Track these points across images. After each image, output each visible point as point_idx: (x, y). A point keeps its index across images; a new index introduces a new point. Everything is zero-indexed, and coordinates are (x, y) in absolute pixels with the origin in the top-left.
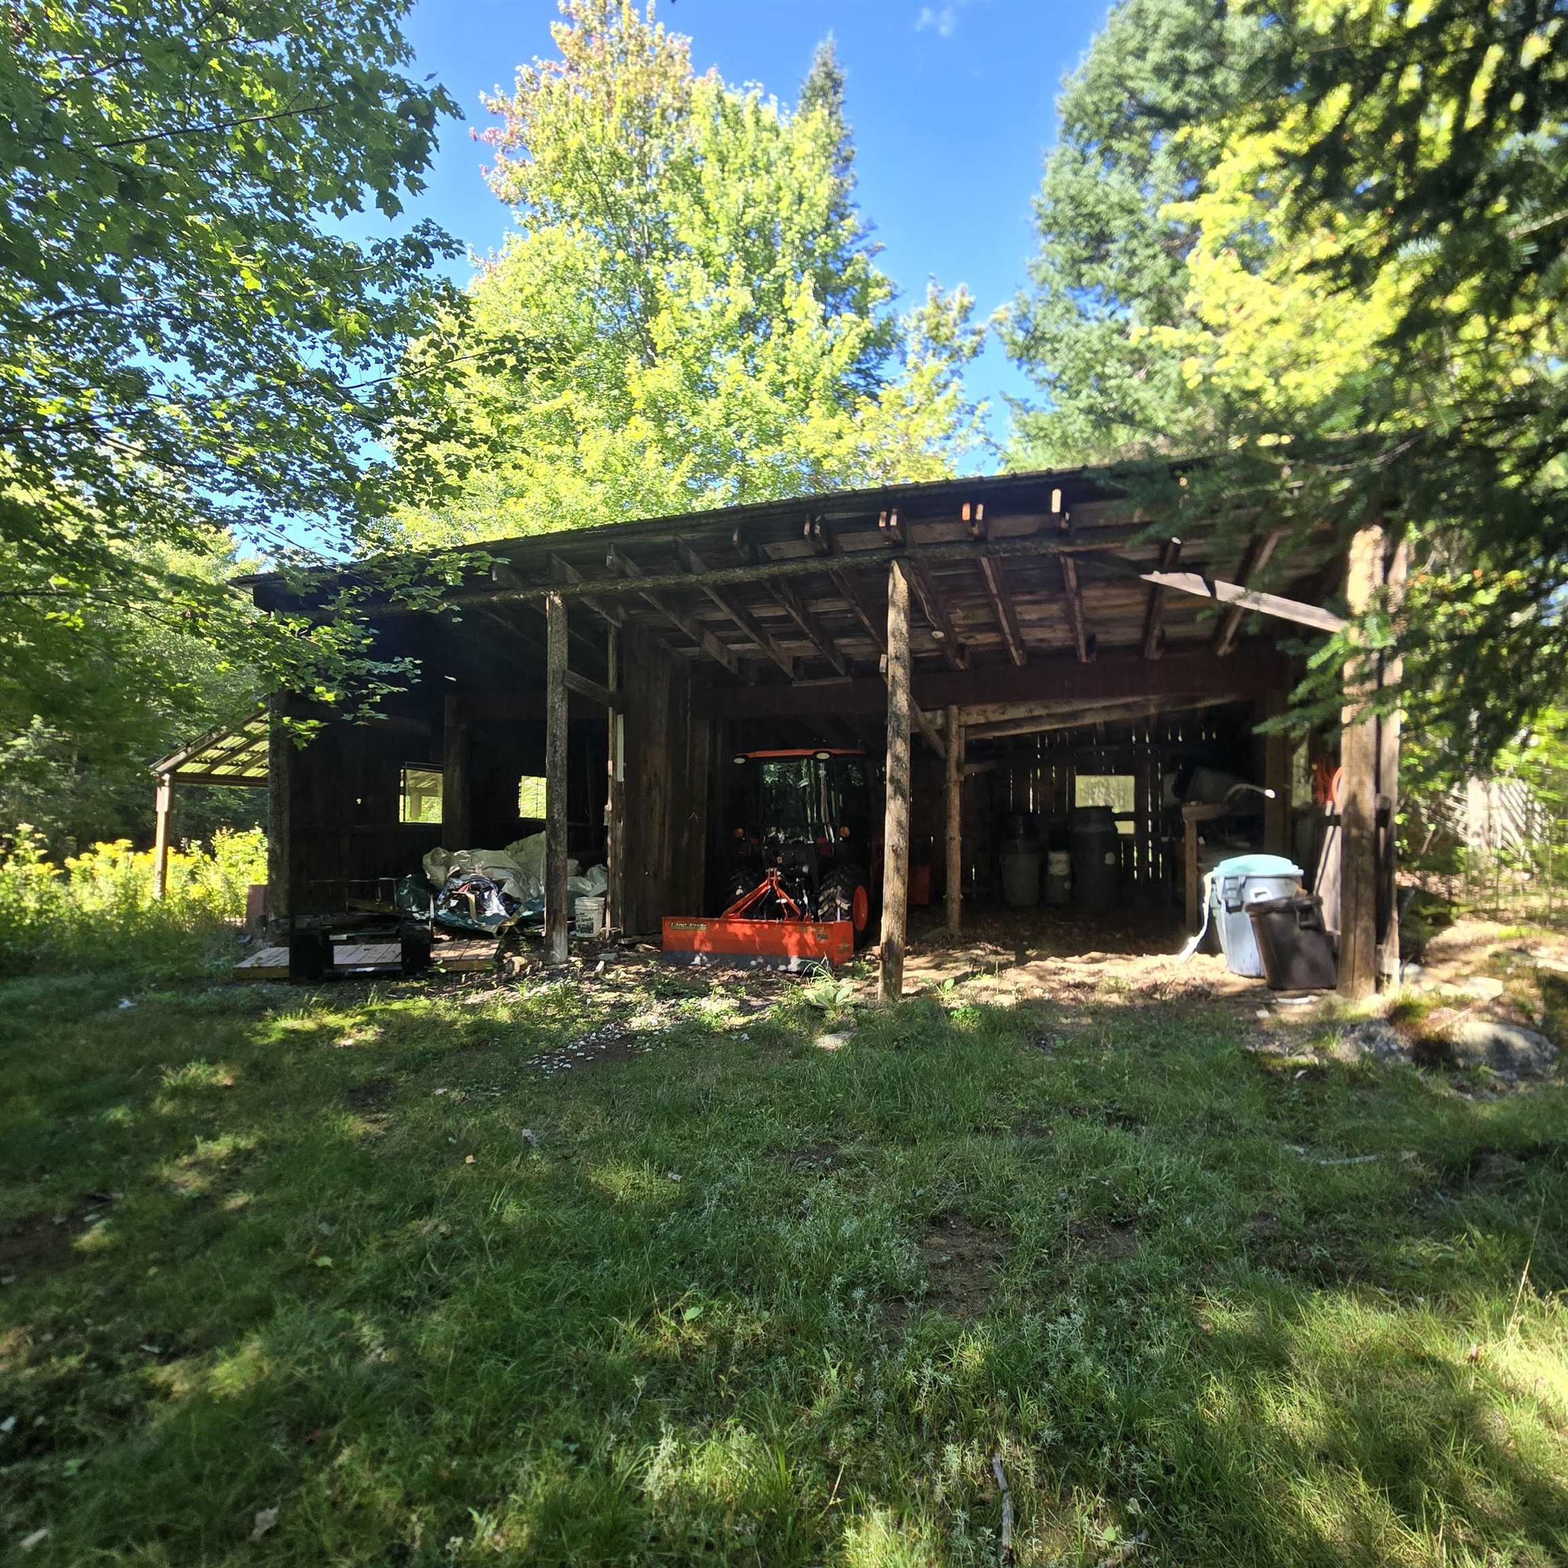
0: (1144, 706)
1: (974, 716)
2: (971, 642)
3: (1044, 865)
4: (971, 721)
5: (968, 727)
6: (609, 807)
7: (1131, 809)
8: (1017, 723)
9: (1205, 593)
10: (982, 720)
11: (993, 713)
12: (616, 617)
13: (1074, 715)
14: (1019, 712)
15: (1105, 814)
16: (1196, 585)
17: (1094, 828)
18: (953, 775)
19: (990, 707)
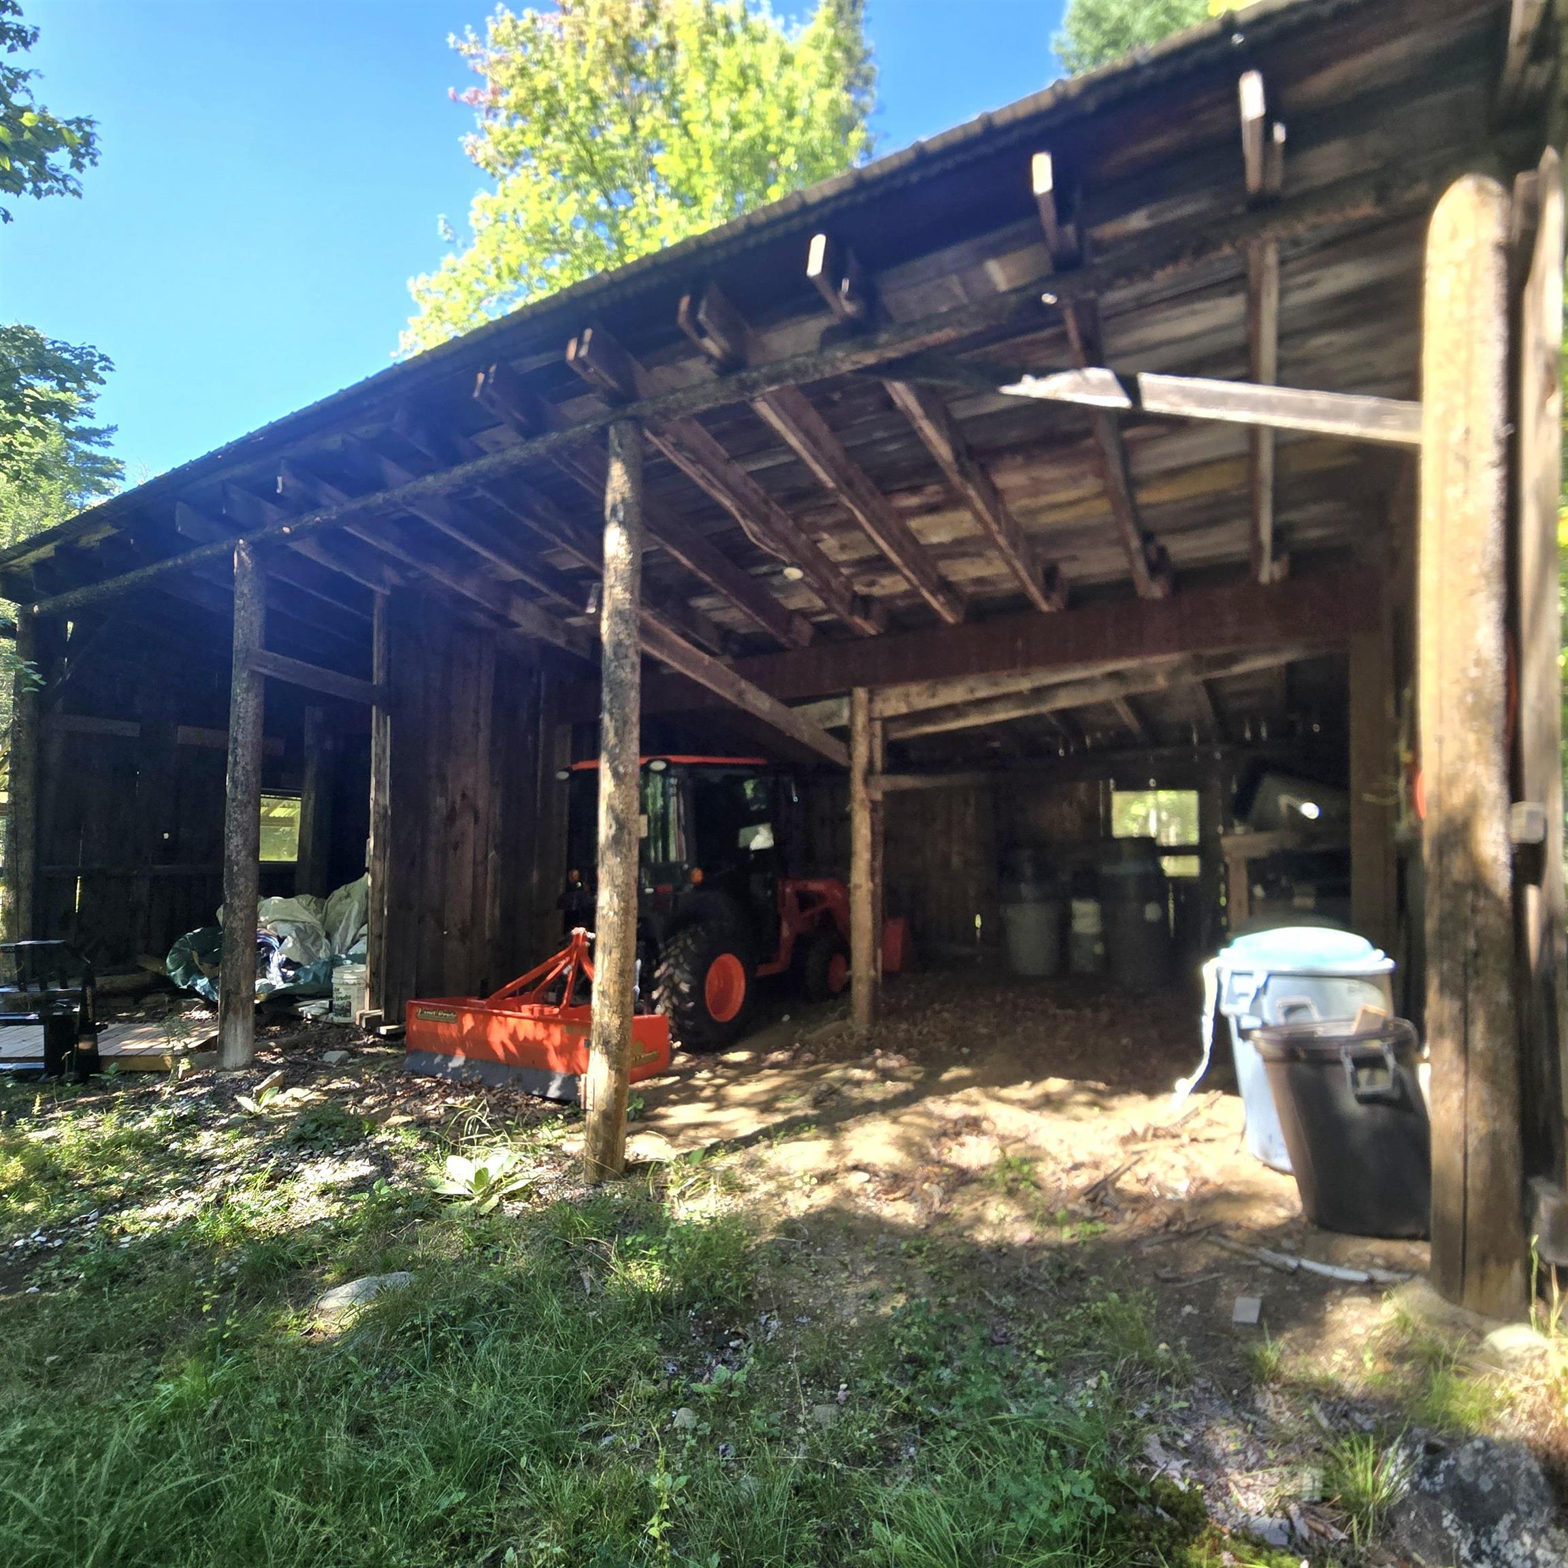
0: (1146, 676)
1: (894, 702)
2: (876, 591)
3: (1065, 920)
4: (889, 712)
5: (887, 721)
6: (371, 842)
7: (1194, 837)
8: (955, 710)
9: (1123, 402)
10: (903, 709)
11: (919, 697)
12: (380, 581)
13: (1040, 693)
14: (955, 694)
15: (1149, 848)
16: (1102, 387)
17: (1129, 868)
18: (859, 790)
19: (914, 689)
